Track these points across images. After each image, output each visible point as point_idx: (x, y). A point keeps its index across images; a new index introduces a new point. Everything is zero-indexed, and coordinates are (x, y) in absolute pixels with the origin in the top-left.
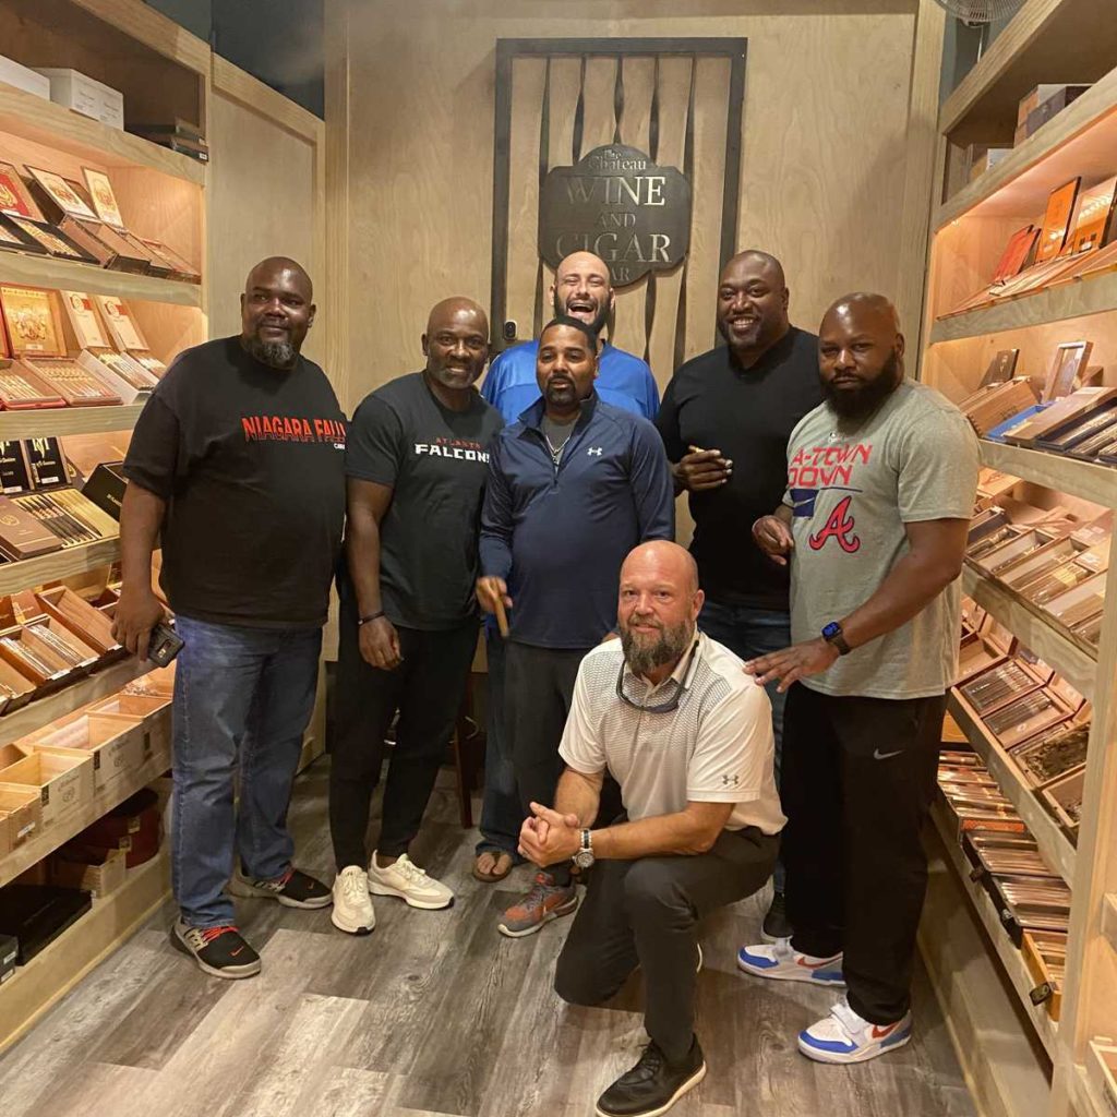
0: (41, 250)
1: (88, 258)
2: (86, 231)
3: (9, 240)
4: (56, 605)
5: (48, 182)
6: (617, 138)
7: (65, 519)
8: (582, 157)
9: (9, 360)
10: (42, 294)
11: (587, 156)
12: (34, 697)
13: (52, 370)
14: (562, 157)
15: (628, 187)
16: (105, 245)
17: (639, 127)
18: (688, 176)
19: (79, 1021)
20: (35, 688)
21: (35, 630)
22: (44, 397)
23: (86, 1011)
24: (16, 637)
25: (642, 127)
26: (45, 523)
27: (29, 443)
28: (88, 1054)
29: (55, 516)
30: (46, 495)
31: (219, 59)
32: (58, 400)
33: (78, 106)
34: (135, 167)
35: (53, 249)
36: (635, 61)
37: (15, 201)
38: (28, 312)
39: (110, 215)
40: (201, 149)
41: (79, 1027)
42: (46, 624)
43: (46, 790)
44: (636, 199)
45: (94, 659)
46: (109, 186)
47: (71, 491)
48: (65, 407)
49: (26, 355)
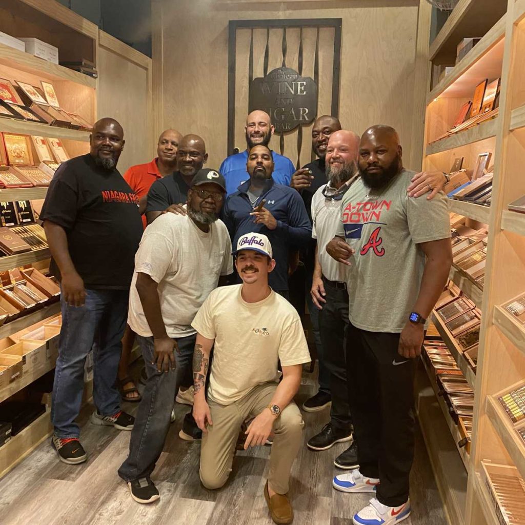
0: (22, 118)
1: (43, 121)
2: (43, 110)
3: (7, 114)
4: (30, 276)
5: (26, 88)
6: (284, 65)
7: (33, 237)
8: (268, 74)
9: (8, 166)
10: (23, 138)
11: (270, 73)
12: (19, 316)
13: (27, 171)
14: (259, 73)
15: (288, 86)
16: (51, 115)
17: (294, 59)
18: (316, 81)
19: (40, 461)
20: (19, 312)
21: (20, 287)
22: (23, 183)
23: (42, 457)
24: (11, 289)
25: (295, 59)
26: (24, 239)
27: (17, 203)
28: (43, 475)
29: (29, 236)
30: (25, 227)
31: (102, 32)
32: (29, 184)
33: (37, 54)
34: (65, 81)
35: (27, 117)
36: (291, 30)
37: (11, 96)
38: (16, 146)
39: (53, 102)
40: (93, 72)
41: (39, 464)
42: (25, 284)
43: (24, 357)
44: (293, 92)
45: (46, 300)
46: (53, 89)
47: (36, 225)
48: (32, 187)
49: (15, 165)
